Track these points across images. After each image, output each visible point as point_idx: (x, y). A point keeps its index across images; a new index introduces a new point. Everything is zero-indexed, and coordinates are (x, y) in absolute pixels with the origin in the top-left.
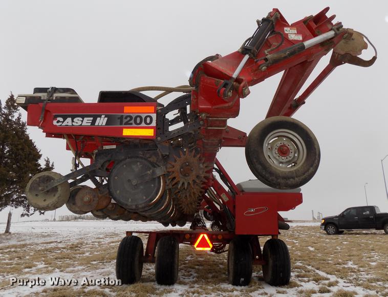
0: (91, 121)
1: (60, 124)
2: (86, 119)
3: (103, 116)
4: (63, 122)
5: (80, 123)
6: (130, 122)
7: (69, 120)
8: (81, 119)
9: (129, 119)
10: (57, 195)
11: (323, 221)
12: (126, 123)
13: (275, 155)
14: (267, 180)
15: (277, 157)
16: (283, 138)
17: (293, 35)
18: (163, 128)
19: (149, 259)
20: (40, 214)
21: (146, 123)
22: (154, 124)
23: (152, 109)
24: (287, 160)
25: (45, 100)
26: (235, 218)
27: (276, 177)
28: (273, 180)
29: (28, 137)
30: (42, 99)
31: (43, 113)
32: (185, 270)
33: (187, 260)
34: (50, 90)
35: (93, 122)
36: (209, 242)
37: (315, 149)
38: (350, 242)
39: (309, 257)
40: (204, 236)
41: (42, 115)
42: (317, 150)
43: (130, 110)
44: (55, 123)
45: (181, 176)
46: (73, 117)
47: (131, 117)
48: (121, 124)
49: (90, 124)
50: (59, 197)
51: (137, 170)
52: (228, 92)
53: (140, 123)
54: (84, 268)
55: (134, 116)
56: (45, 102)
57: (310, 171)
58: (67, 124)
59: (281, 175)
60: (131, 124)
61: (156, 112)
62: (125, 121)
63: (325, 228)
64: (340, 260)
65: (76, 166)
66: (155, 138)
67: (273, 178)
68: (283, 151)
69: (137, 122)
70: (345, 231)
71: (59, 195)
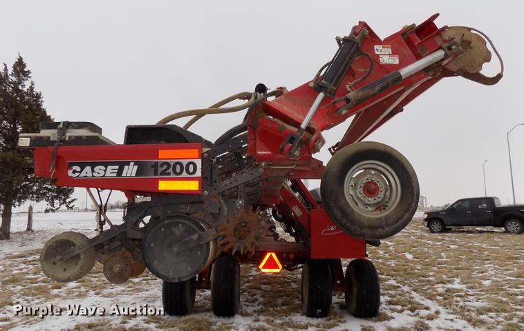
0: (116, 171)
1: (77, 174)
2: (110, 168)
3: (132, 164)
4: (80, 172)
5: (102, 173)
6: (168, 171)
7: (88, 169)
8: (104, 168)
9: (165, 167)
10: (80, 265)
11: (426, 216)
12: (163, 173)
13: (359, 195)
14: (348, 230)
15: (363, 199)
16: (370, 170)
17: (386, 56)
18: (211, 179)
19: (203, 285)
20: (68, 209)
21: (188, 172)
22: (198, 174)
23: (195, 152)
24: (376, 201)
25: (55, 142)
26: (310, 236)
27: (360, 227)
28: (355, 230)
29: (45, 112)
30: (51, 139)
31: (54, 160)
32: (249, 293)
33: (250, 276)
34: (61, 126)
35: (120, 172)
36: (277, 262)
37: (413, 188)
38: (459, 246)
39: (405, 271)
40: (271, 255)
41: (53, 163)
42: (415, 189)
43: (167, 154)
44: (70, 173)
45: (235, 239)
46: (93, 166)
47: (168, 165)
48: (156, 174)
49: (115, 175)
50: (82, 267)
51: (180, 233)
52: (295, 151)
53: (181, 172)
54: (124, 289)
55: (172, 162)
56: (56, 144)
57: (405, 218)
58: (86, 175)
59: (366, 224)
60: (169, 174)
61: (201, 156)
62: (161, 169)
63: (428, 224)
64: (444, 276)
65: (101, 224)
66: (200, 193)
67: (357, 227)
68: (370, 190)
69: (175, 171)
70: (454, 228)
71: (82, 265)
